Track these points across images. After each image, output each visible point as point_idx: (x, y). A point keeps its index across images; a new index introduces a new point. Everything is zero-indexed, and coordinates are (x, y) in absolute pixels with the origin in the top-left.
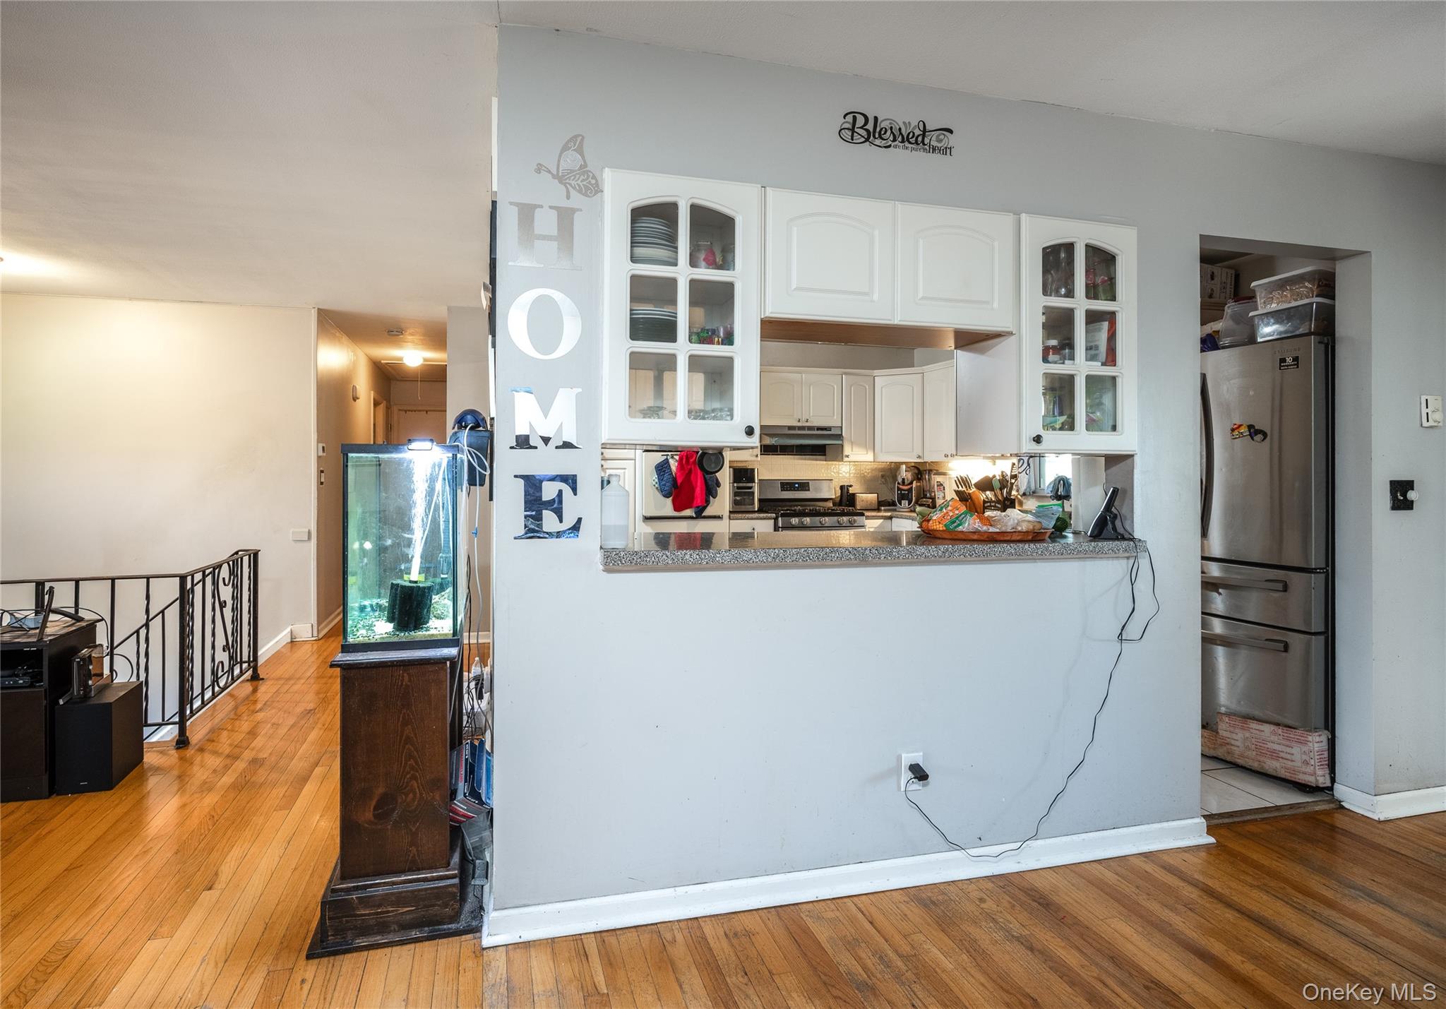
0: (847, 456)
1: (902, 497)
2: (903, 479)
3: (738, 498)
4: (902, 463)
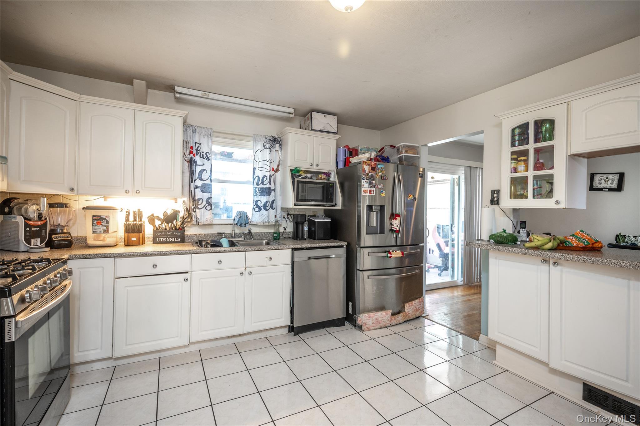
1: (32, 234)
2: (41, 214)
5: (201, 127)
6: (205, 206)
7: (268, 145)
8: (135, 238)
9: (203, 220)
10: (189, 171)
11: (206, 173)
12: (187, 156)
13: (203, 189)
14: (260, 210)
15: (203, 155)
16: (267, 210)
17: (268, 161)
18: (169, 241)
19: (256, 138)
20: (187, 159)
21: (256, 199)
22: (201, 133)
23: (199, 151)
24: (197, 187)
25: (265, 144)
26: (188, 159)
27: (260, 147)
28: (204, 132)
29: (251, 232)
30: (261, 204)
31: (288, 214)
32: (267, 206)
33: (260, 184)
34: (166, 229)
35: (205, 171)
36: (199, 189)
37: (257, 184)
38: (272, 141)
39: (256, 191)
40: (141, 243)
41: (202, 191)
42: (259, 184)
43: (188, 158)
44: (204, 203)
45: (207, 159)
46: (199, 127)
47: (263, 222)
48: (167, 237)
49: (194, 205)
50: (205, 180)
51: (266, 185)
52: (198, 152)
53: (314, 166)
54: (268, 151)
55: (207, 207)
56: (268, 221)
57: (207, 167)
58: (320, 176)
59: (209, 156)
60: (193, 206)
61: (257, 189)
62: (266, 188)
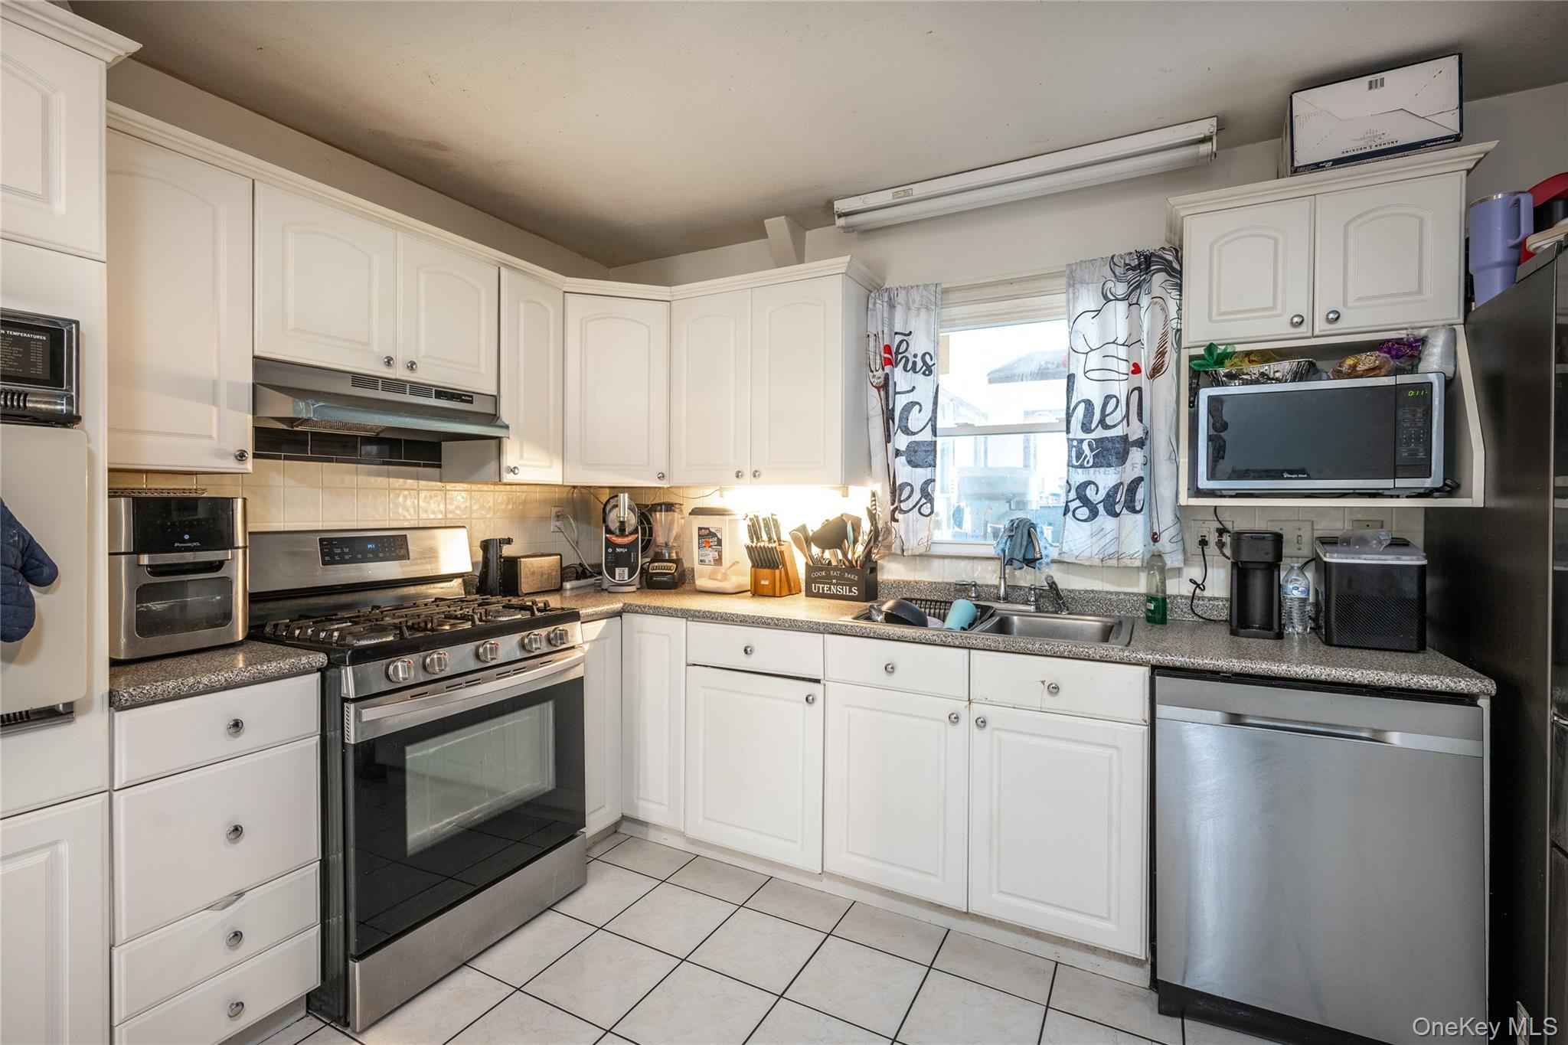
0: (513, 470)
1: (616, 560)
2: (622, 523)
3: (157, 606)
4: (623, 489)
5: (908, 289)
6: (917, 504)
7: (1121, 289)
8: (767, 579)
9: (911, 542)
10: (883, 414)
11: (920, 411)
12: (875, 373)
13: (913, 458)
14: (1094, 514)
15: (914, 363)
16: (1117, 515)
17: (1123, 345)
18: (835, 592)
19: (1074, 274)
20: (876, 381)
21: (1079, 477)
22: (910, 301)
23: (901, 353)
24: (898, 453)
25: (1110, 285)
26: (879, 381)
27: (1089, 299)
28: (918, 299)
29: (1056, 589)
30: (1096, 494)
31: (1221, 532)
32: (1117, 500)
33: (1097, 427)
34: (830, 563)
35: (917, 407)
36: (903, 459)
37: (1086, 428)
38: (1133, 269)
39: (1080, 454)
40: (778, 594)
41: (910, 462)
42: (1093, 427)
43: (879, 378)
44: (917, 495)
45: (924, 373)
46: (904, 288)
47: (1101, 556)
48: (831, 584)
49: (895, 501)
50: (916, 431)
51: (1114, 426)
52: (900, 356)
53: (1321, 326)
54: (1122, 307)
55: (922, 506)
56: (1118, 552)
57: (923, 394)
58: (1350, 362)
59: (930, 363)
60: (893, 504)
61: (1085, 446)
62: (1112, 440)
